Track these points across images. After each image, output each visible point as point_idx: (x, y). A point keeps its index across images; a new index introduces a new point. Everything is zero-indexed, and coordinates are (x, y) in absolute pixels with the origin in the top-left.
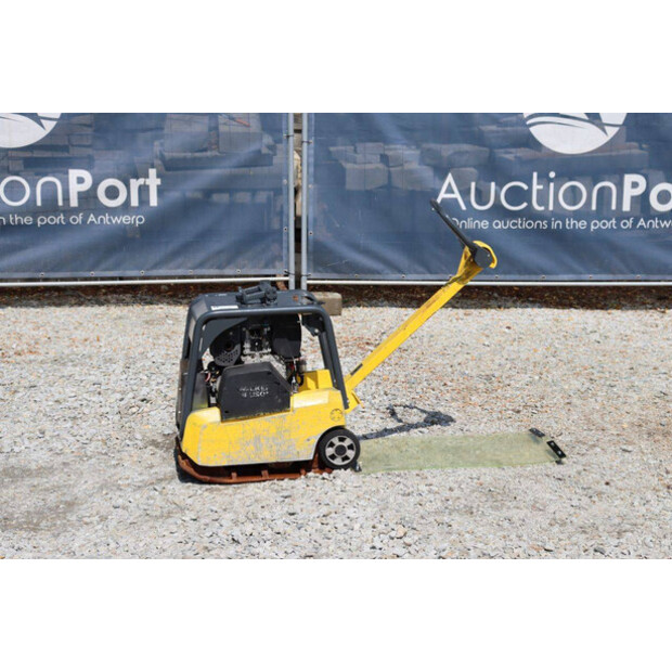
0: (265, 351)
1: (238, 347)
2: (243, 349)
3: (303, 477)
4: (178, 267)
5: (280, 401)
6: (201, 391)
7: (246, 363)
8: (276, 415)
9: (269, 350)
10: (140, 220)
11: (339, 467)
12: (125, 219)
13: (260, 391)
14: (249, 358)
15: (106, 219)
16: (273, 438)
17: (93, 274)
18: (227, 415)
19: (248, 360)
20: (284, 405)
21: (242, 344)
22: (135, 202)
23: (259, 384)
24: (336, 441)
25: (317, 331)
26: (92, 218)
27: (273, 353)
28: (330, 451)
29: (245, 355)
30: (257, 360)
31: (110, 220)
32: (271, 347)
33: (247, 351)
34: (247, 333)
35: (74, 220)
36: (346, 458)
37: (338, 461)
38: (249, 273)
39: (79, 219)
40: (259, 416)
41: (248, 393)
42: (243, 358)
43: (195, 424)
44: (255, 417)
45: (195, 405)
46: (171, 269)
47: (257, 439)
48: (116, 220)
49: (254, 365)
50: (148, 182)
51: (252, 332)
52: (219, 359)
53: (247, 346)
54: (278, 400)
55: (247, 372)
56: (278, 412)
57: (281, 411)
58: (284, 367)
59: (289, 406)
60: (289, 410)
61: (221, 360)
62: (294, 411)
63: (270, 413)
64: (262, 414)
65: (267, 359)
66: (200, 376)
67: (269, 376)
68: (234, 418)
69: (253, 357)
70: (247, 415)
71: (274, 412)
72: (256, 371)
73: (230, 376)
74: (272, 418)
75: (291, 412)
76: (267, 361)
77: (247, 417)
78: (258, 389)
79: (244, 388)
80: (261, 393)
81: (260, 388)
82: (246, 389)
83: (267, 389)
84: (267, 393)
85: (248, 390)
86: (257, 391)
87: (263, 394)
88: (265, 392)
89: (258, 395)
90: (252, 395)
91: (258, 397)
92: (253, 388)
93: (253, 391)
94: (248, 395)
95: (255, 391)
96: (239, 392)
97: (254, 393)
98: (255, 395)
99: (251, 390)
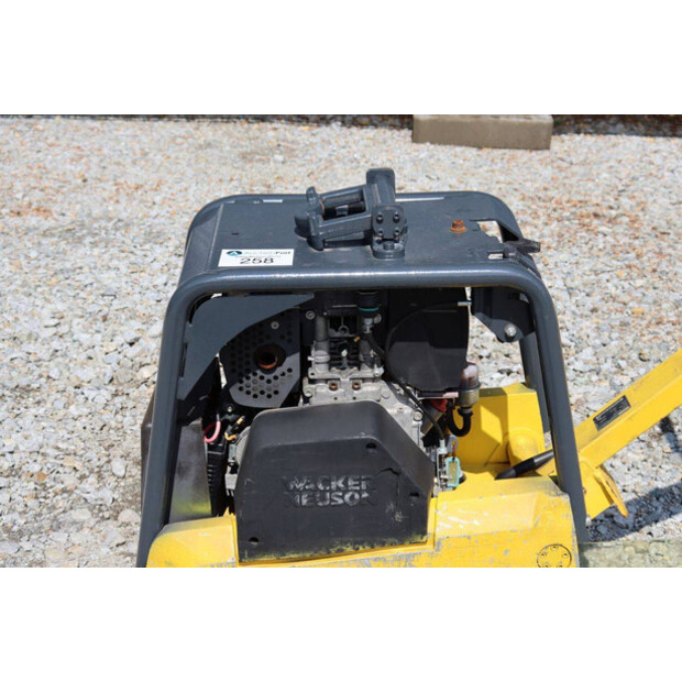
0: (367, 372)
1: (293, 361)
2: (305, 365)
5: (398, 517)
6: (193, 473)
7: (315, 402)
8: (389, 553)
9: (379, 371)
13: (346, 491)
14: (323, 388)
18: (253, 546)
19: (320, 395)
20: (411, 526)
21: (305, 352)
23: (347, 475)
25: (511, 330)
27: (388, 378)
29: (312, 382)
30: (344, 396)
32: (383, 363)
33: (319, 370)
34: (321, 323)
40: (340, 552)
41: (312, 493)
42: (307, 388)
44: (329, 555)
45: (179, 504)
49: (336, 410)
51: (334, 322)
52: (241, 389)
53: (319, 356)
54: (393, 514)
55: (309, 441)
56: (393, 545)
57: (402, 543)
58: (419, 415)
59: (424, 533)
60: (425, 543)
61: (248, 393)
62: (437, 545)
63: (372, 547)
64: (350, 549)
65: (373, 392)
66: (188, 435)
67: (371, 450)
68: (274, 558)
69: (333, 387)
70: (308, 550)
71: (383, 544)
72: (337, 438)
73: (263, 446)
74: (376, 560)
75: (429, 547)
76: (370, 399)
77: (308, 555)
78: (341, 485)
79: (301, 480)
80: (347, 496)
81: (345, 483)
82: (307, 484)
83: (364, 486)
84: (365, 495)
85: (312, 486)
86: (338, 489)
87: (352, 498)
88: (360, 492)
89: (340, 501)
90: (323, 499)
91: (339, 505)
92: (327, 482)
93: (325, 491)
94: (312, 498)
95: (331, 491)
96: (289, 491)
97: (328, 494)
98: (332, 500)
99: (321, 487)
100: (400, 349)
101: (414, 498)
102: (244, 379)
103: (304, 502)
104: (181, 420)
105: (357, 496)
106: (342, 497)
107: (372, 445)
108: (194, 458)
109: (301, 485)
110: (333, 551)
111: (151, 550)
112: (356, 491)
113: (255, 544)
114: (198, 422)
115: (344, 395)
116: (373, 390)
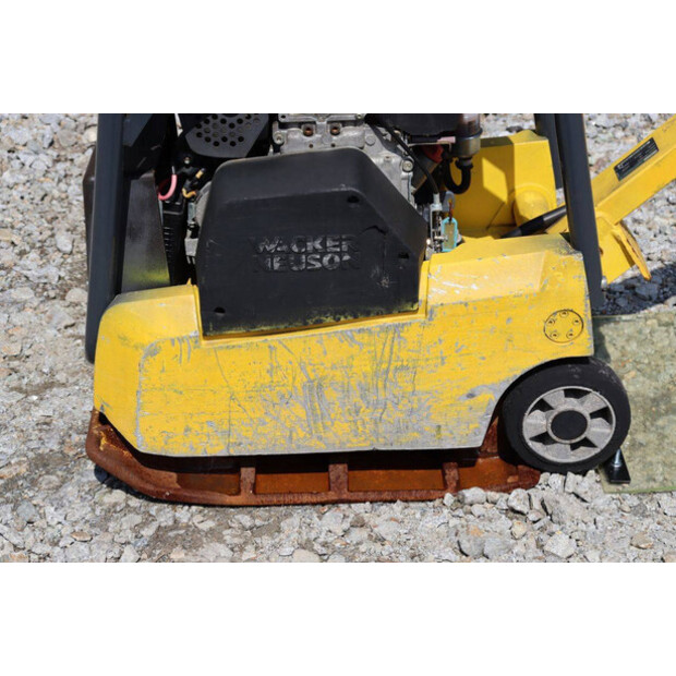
3: (449, 498)
5: (385, 282)
6: (146, 234)
7: (287, 150)
8: (374, 324)
11: (562, 469)
13: (324, 253)
14: (296, 134)
16: (364, 390)
18: (218, 318)
19: (294, 142)
20: (401, 292)
23: (324, 234)
24: (556, 397)
28: (535, 422)
29: (284, 126)
37: (558, 453)
40: (319, 324)
41: (286, 256)
42: (278, 134)
43: (123, 339)
44: (306, 327)
45: (131, 272)
47: (315, 388)
49: (311, 160)
52: (199, 135)
54: (380, 280)
55: (280, 195)
56: (379, 314)
57: (389, 312)
58: (409, 165)
59: (415, 300)
60: (416, 312)
61: (208, 140)
62: (430, 313)
63: (356, 317)
64: (329, 320)
65: (354, 138)
66: (138, 190)
67: (353, 205)
68: (242, 331)
69: (308, 132)
70: (282, 322)
71: (368, 314)
72: (312, 191)
73: (227, 202)
74: (360, 331)
75: (420, 316)
76: (352, 146)
77: (282, 327)
78: (318, 246)
79: (272, 241)
80: (326, 259)
81: (323, 244)
82: (279, 245)
83: (345, 247)
84: (346, 258)
85: (285, 248)
86: (315, 251)
87: (331, 260)
88: (340, 254)
89: (318, 265)
90: (298, 262)
91: (317, 269)
92: (302, 243)
93: (300, 253)
94: (285, 262)
95: (307, 253)
96: (258, 253)
97: (304, 257)
98: (308, 264)
99: (295, 249)
101: (403, 261)
102: (202, 123)
103: (277, 266)
104: (129, 173)
105: (337, 259)
106: (320, 260)
107: (353, 199)
108: (147, 218)
109: (272, 246)
110: (310, 322)
111: (102, 323)
112: (336, 253)
113: (220, 315)
114: (150, 175)
115: (321, 141)
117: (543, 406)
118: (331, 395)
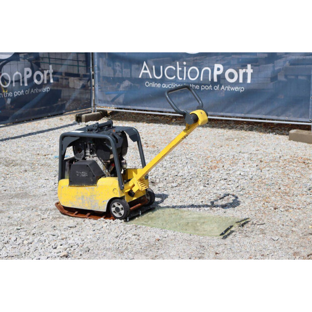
2: (85, 153)
3: (99, 219)
4: (258, 114)
5: (92, 180)
8: (90, 187)
9: (96, 155)
10: (242, 89)
11: (118, 218)
12: (236, 89)
13: (84, 174)
15: (228, 88)
16: (89, 198)
17: (222, 114)
19: (88, 158)
20: (94, 183)
21: (85, 150)
22: (241, 81)
23: (84, 171)
24: (116, 204)
26: (223, 87)
28: (113, 209)
30: (91, 159)
31: (230, 89)
33: (88, 154)
35: (216, 88)
36: (120, 214)
37: (117, 215)
38: (292, 119)
39: (218, 87)
42: (86, 157)
44: (82, 186)
45: (66, 176)
46: (255, 114)
47: (83, 197)
48: (233, 89)
49: (89, 161)
50: (247, 71)
53: (88, 151)
55: (79, 164)
59: (96, 184)
60: (97, 186)
61: (77, 157)
63: (88, 186)
64: (85, 186)
66: (67, 163)
67: (87, 167)
68: (73, 186)
69: (90, 157)
70: (79, 184)
71: (90, 185)
72: (83, 164)
74: (88, 188)
77: (79, 186)
79: (77, 171)
85: (79, 172)
89: (83, 176)
92: (81, 172)
95: (82, 174)
96: (76, 173)
100: (99, 151)
101: (94, 177)
102: (76, 154)
103: (78, 175)
105: (86, 175)
108: (68, 168)
113: (71, 183)
116: (96, 159)
117: (114, 206)
118: (85, 199)
